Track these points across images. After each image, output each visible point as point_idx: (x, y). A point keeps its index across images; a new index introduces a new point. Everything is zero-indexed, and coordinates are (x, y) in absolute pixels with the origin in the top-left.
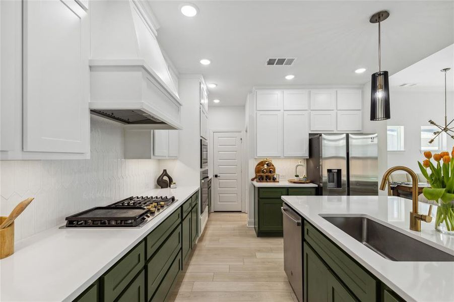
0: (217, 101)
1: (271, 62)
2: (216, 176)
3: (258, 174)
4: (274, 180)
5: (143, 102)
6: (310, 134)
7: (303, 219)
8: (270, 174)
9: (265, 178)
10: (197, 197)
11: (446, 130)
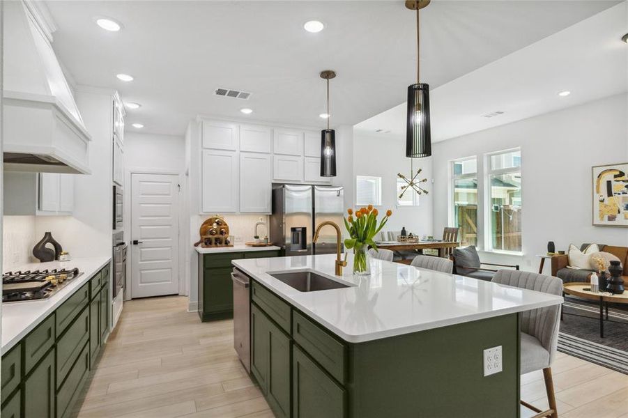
0: (138, 126)
1: (221, 92)
2: (136, 243)
3: (205, 237)
4: (227, 243)
5: (53, 146)
6: (273, 184)
7: (251, 279)
8: (221, 236)
9: (214, 241)
10: (108, 272)
11: (412, 184)
